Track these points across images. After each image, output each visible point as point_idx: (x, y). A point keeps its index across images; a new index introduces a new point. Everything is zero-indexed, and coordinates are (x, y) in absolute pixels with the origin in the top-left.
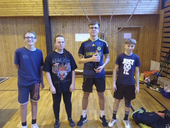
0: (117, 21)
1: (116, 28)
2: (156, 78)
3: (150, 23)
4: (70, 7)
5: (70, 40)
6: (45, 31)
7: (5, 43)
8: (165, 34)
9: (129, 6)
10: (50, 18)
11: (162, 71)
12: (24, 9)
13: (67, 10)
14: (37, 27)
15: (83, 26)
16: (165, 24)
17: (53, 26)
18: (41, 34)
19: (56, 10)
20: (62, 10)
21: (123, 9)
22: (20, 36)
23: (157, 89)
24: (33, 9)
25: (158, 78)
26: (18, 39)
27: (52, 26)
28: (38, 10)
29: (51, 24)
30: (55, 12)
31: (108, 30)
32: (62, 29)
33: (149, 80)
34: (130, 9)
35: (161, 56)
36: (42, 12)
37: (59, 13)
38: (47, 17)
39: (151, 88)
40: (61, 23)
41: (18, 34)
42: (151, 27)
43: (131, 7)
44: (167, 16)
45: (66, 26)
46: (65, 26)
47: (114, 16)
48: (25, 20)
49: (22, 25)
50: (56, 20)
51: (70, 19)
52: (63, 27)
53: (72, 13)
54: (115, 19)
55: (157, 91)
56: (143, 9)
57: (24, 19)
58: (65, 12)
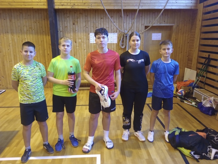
0: (143, 17)
1: (142, 26)
2: (191, 89)
3: (185, 20)
5: (83, 41)
6: (49, 29)
8: (204, 34)
10: (57, 11)
11: (199, 81)
13: (79, 1)
14: (38, 24)
15: (99, 23)
16: (204, 22)
17: (61, 23)
18: (44, 33)
19: (64, 1)
21: (152, 1)
22: (15, 35)
23: (194, 103)
25: (194, 90)
26: (13, 40)
27: (58, 22)
29: (57, 20)
30: (62, 4)
31: (133, 29)
32: (71, 27)
33: (183, 92)
35: (197, 62)
36: (46, 4)
37: (68, 5)
38: (53, 10)
39: (185, 102)
40: (70, 19)
41: (12, 33)
42: (186, 26)
44: (207, 11)
45: (77, 22)
46: (76, 23)
47: (140, 10)
48: (22, 14)
49: (18, 20)
50: (64, 14)
51: (82, 14)
52: (74, 24)
53: (86, 5)
54: (141, 15)
55: (194, 106)
56: (177, 2)
57: (21, 12)
58: (76, 4)
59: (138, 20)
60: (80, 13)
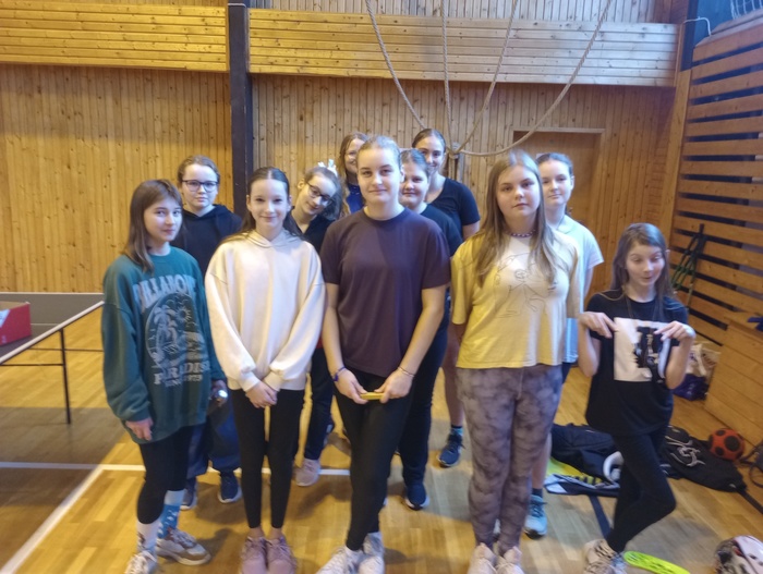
0: (510, 105)
1: (507, 131)
3: (638, 118)
4: (334, 44)
6: (229, 130)
7: (65, 167)
8: (690, 163)
9: (559, 53)
10: (254, 80)
12: (154, 42)
13: (320, 54)
14: (197, 114)
15: (377, 117)
16: (691, 126)
17: (263, 115)
18: (212, 142)
19: (275, 53)
20: (300, 54)
21: (536, 61)
22: (127, 144)
24: (186, 44)
26: (120, 158)
27: (255, 112)
28: (207, 46)
29: (254, 104)
30: (271, 59)
31: (477, 137)
32: (294, 127)
34: (561, 62)
36: (224, 58)
37: (288, 63)
38: (243, 78)
40: (292, 104)
41: (119, 137)
42: (642, 136)
43: (567, 55)
44: (699, 95)
45: (312, 114)
46: (308, 116)
47: (499, 86)
48: (153, 84)
49: (138, 101)
50: (275, 88)
51: (327, 89)
52: (301, 119)
53: (340, 65)
54: (502, 99)
57: (149, 77)
58: (312, 62)
59: (494, 113)
60: (321, 88)
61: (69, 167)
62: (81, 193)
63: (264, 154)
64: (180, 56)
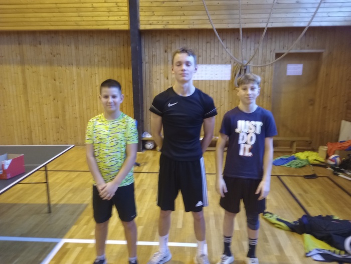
0: (274, 39)
1: (272, 53)
3: (343, 44)
4: (182, 13)
6: (130, 59)
7: (53, 80)
9: (300, 10)
10: (142, 33)
12: (93, 17)
13: (175, 18)
14: (115, 52)
15: (204, 48)
17: (147, 50)
18: (122, 64)
19: (153, 18)
20: (165, 18)
21: (289, 15)
22: (82, 68)
24: (109, 16)
26: (78, 75)
27: (143, 49)
28: (118, 17)
29: (142, 45)
30: (150, 22)
31: (256, 57)
32: (162, 56)
33: (338, 160)
34: (302, 15)
36: (127, 22)
37: (159, 24)
38: (136, 32)
39: (341, 175)
40: (161, 44)
41: (78, 65)
42: (345, 53)
45: (171, 48)
46: (169, 50)
47: (269, 29)
48: (93, 38)
49: (86, 47)
50: (152, 37)
51: (178, 36)
52: (166, 52)
53: (185, 23)
54: (269, 36)
56: (330, 15)
57: (91, 35)
58: (171, 22)
59: (265, 44)
60: (175, 36)
61: (55, 80)
62: (61, 92)
63: (147, 71)
64: (106, 23)
